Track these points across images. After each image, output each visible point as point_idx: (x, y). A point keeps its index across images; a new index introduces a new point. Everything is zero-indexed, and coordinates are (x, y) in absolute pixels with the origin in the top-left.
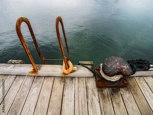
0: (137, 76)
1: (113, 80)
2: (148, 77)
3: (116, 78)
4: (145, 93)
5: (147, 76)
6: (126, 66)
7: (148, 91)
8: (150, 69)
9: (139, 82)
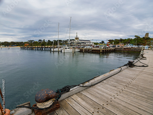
0: (66, 98)
1: (48, 106)
2: (74, 96)
3: (49, 104)
4: (72, 105)
5: (72, 95)
6: (51, 91)
7: (74, 103)
8: (70, 90)
9: (68, 101)
